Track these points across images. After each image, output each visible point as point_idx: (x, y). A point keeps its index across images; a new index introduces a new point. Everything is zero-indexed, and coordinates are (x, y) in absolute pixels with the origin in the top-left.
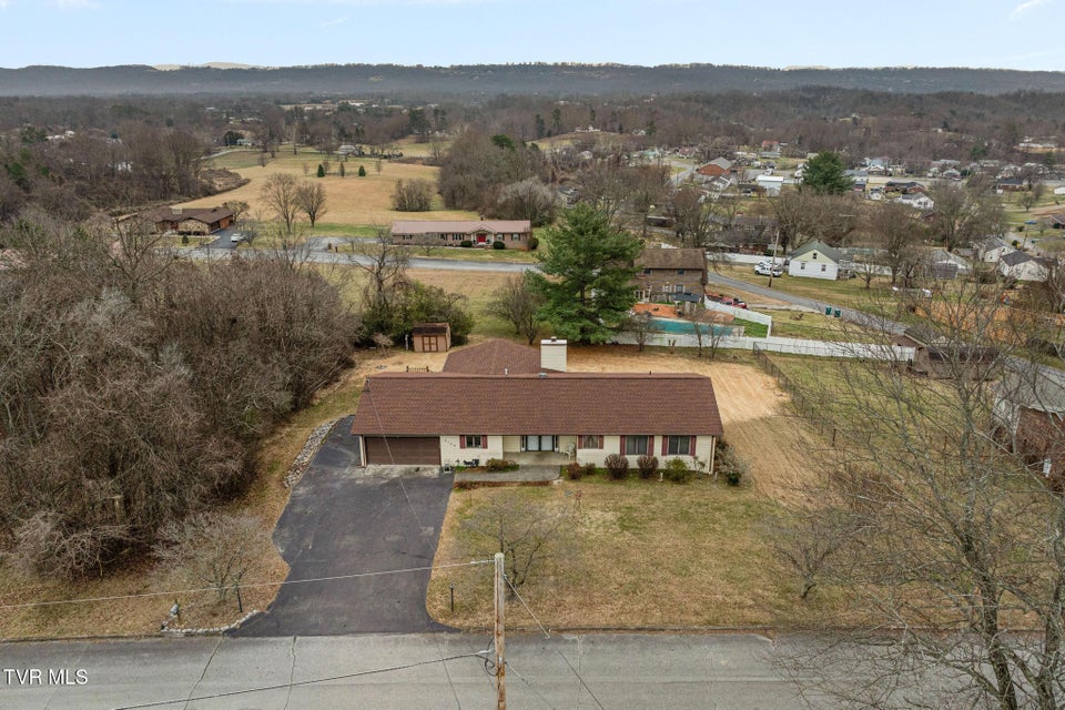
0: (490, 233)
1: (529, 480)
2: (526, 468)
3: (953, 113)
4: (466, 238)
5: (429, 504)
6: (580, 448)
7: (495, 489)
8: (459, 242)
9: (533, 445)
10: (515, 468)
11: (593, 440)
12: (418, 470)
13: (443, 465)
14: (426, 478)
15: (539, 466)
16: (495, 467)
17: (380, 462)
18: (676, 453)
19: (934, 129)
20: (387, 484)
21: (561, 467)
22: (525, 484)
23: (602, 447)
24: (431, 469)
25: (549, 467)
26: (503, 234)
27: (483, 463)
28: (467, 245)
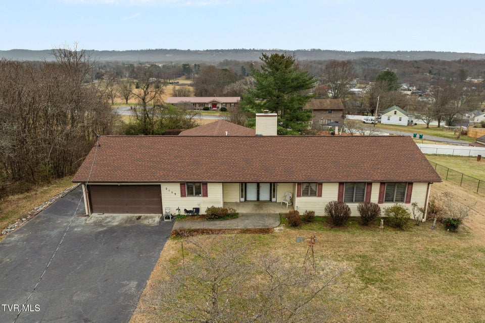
0: (219, 103)
1: (250, 227)
2: (246, 216)
3: (432, 67)
4: (206, 106)
5: (140, 252)
6: (299, 196)
7: (213, 236)
8: (202, 108)
9: (252, 195)
10: (234, 216)
11: (311, 188)
12: (139, 218)
13: (164, 213)
14: (146, 226)
15: (259, 215)
16: (215, 215)
17: (104, 211)
18: (392, 201)
19: (425, 74)
20: (104, 232)
21: (280, 215)
22: (245, 231)
23: (320, 195)
24: (151, 217)
25: (269, 215)
26: (226, 104)
27: (203, 212)
28: (207, 109)
